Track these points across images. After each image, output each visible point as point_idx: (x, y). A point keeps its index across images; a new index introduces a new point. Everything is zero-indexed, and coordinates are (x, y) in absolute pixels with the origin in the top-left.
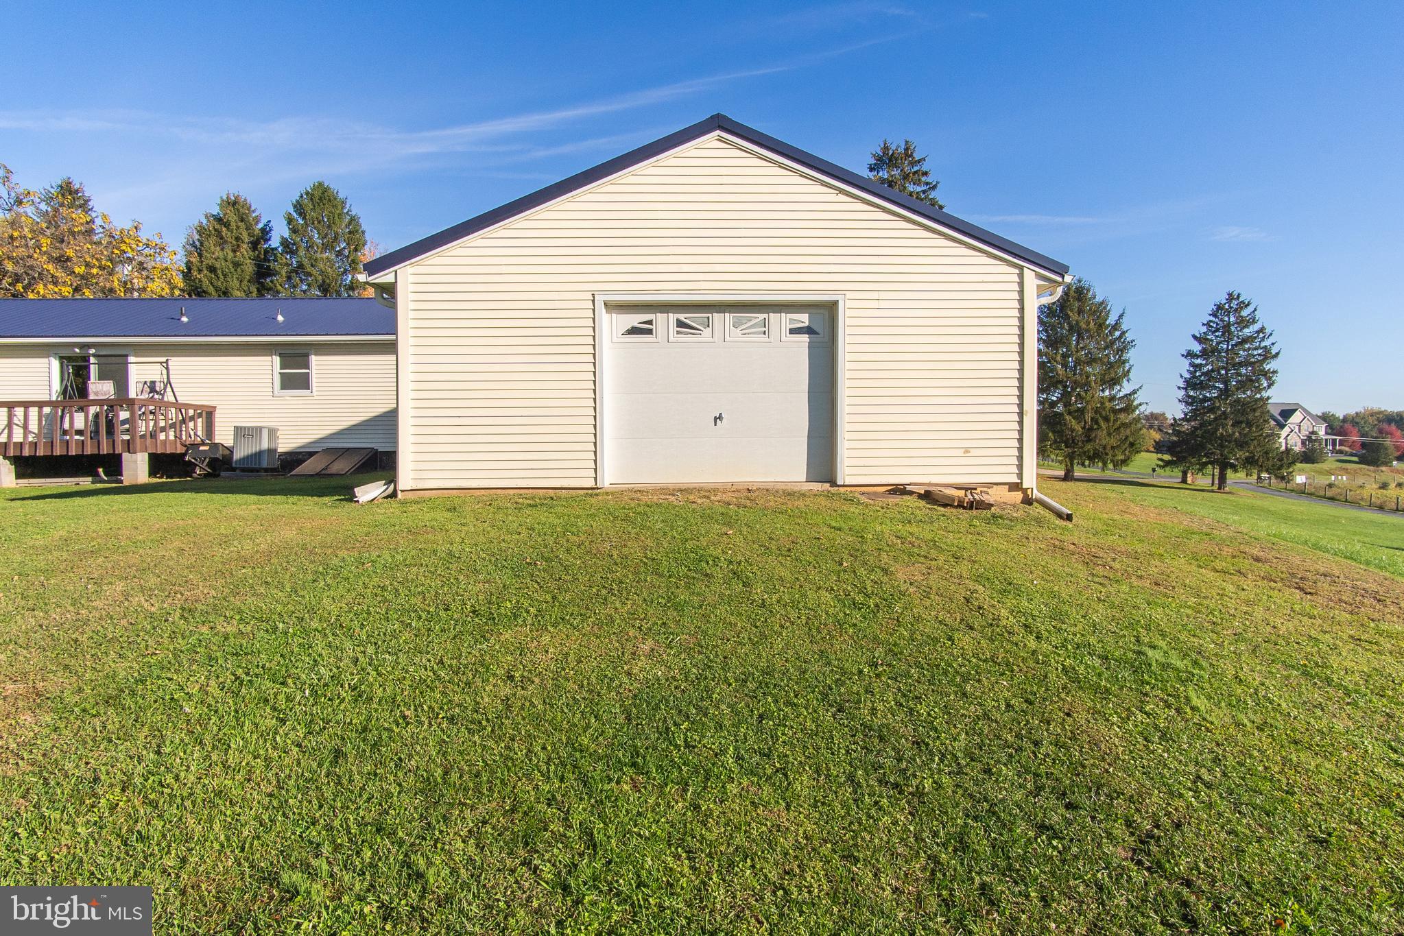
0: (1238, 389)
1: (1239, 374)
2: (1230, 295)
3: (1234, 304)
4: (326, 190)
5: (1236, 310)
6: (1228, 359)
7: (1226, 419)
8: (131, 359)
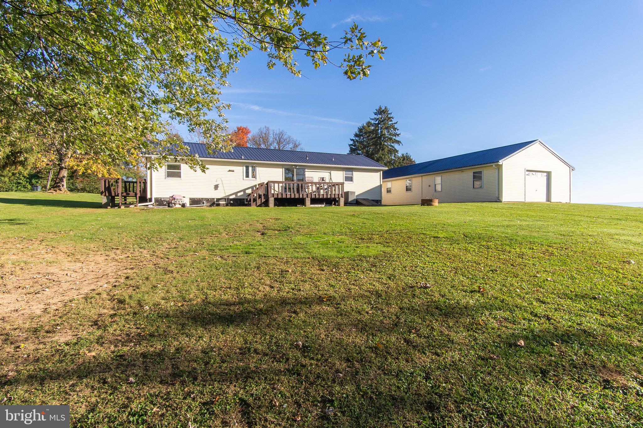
8: (306, 170)
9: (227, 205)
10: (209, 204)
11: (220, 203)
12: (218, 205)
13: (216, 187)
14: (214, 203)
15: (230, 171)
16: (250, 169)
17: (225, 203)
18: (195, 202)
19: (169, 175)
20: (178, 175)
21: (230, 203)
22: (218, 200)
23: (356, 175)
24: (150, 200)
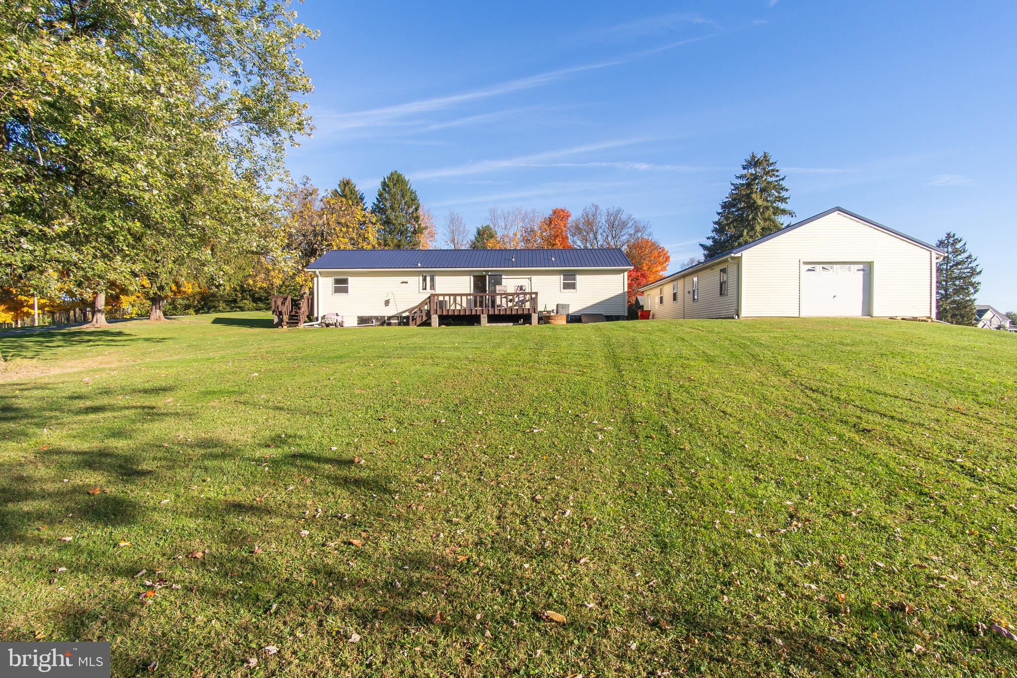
0: (955, 294)
1: (954, 285)
2: (948, 234)
3: (951, 240)
4: (399, 176)
5: (952, 244)
6: (947, 275)
7: (946, 313)
8: (503, 277)
9: (399, 324)
10: (379, 323)
11: (392, 321)
12: (389, 324)
13: (387, 303)
14: (384, 322)
15: (403, 282)
16: (428, 279)
17: (397, 321)
18: (363, 320)
19: (337, 290)
20: (345, 290)
21: (403, 322)
22: (390, 318)
23: (579, 279)
24: (317, 319)
